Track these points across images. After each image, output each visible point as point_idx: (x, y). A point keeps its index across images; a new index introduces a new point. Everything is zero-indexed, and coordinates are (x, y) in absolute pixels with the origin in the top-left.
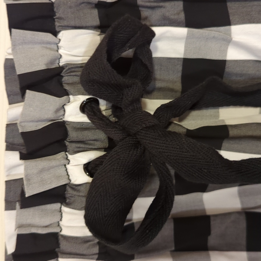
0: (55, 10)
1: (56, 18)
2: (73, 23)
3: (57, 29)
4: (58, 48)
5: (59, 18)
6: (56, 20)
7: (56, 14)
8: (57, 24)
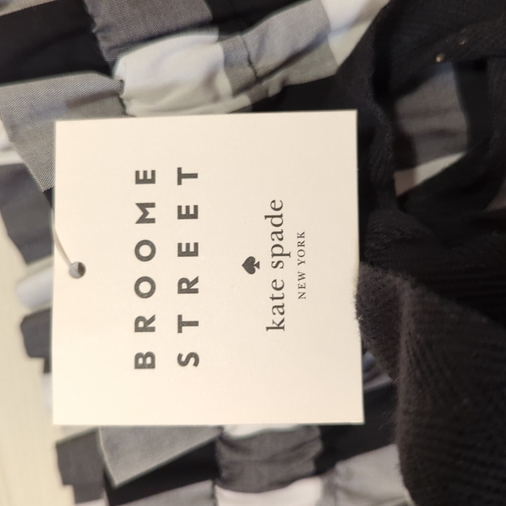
0: (90, 10)
1: (99, 31)
2: (141, 30)
3: (107, 58)
4: (123, 106)
5: (105, 28)
6: (99, 36)
7: (96, 20)
8: (104, 45)
